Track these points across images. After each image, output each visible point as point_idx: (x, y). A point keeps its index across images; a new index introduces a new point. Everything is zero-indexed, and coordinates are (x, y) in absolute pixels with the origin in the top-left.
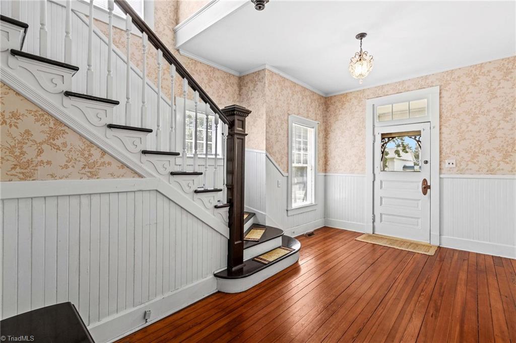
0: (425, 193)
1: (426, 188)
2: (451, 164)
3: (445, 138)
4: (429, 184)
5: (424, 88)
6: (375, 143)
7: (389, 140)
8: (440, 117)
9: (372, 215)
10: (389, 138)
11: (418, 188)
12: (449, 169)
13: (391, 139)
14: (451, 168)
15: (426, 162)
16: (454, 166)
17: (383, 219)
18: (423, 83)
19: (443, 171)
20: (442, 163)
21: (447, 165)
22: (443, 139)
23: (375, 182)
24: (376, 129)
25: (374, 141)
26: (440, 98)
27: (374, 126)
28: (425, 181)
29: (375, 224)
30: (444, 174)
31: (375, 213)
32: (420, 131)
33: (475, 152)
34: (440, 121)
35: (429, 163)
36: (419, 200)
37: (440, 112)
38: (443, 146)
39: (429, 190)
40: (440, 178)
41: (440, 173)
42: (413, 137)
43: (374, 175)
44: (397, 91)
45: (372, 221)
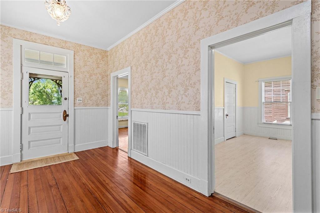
0: (65, 120)
1: (66, 116)
2: (80, 100)
3: (76, 84)
4: (67, 114)
5: (64, 48)
6: (23, 81)
7: (35, 80)
8: (74, 71)
9: (20, 145)
10: (34, 78)
11: (60, 117)
12: (79, 104)
13: (36, 79)
14: (80, 103)
15: (66, 99)
16: (82, 102)
17: (31, 146)
18: (63, 44)
19: (76, 105)
20: (75, 100)
21: (78, 101)
22: (76, 85)
23: (23, 116)
24: (23, 67)
25: (22, 78)
26: (74, 59)
27: (21, 64)
28: (65, 111)
29: (23, 152)
30: (76, 107)
31: (23, 143)
32: (61, 78)
33: (91, 95)
34: (74, 74)
35: (68, 99)
36: (61, 125)
37: (74, 68)
38: (76, 89)
39: (67, 117)
40: (74, 109)
41: (74, 107)
42: (55, 81)
43: (22, 109)
44: (44, 43)
45: (20, 150)
